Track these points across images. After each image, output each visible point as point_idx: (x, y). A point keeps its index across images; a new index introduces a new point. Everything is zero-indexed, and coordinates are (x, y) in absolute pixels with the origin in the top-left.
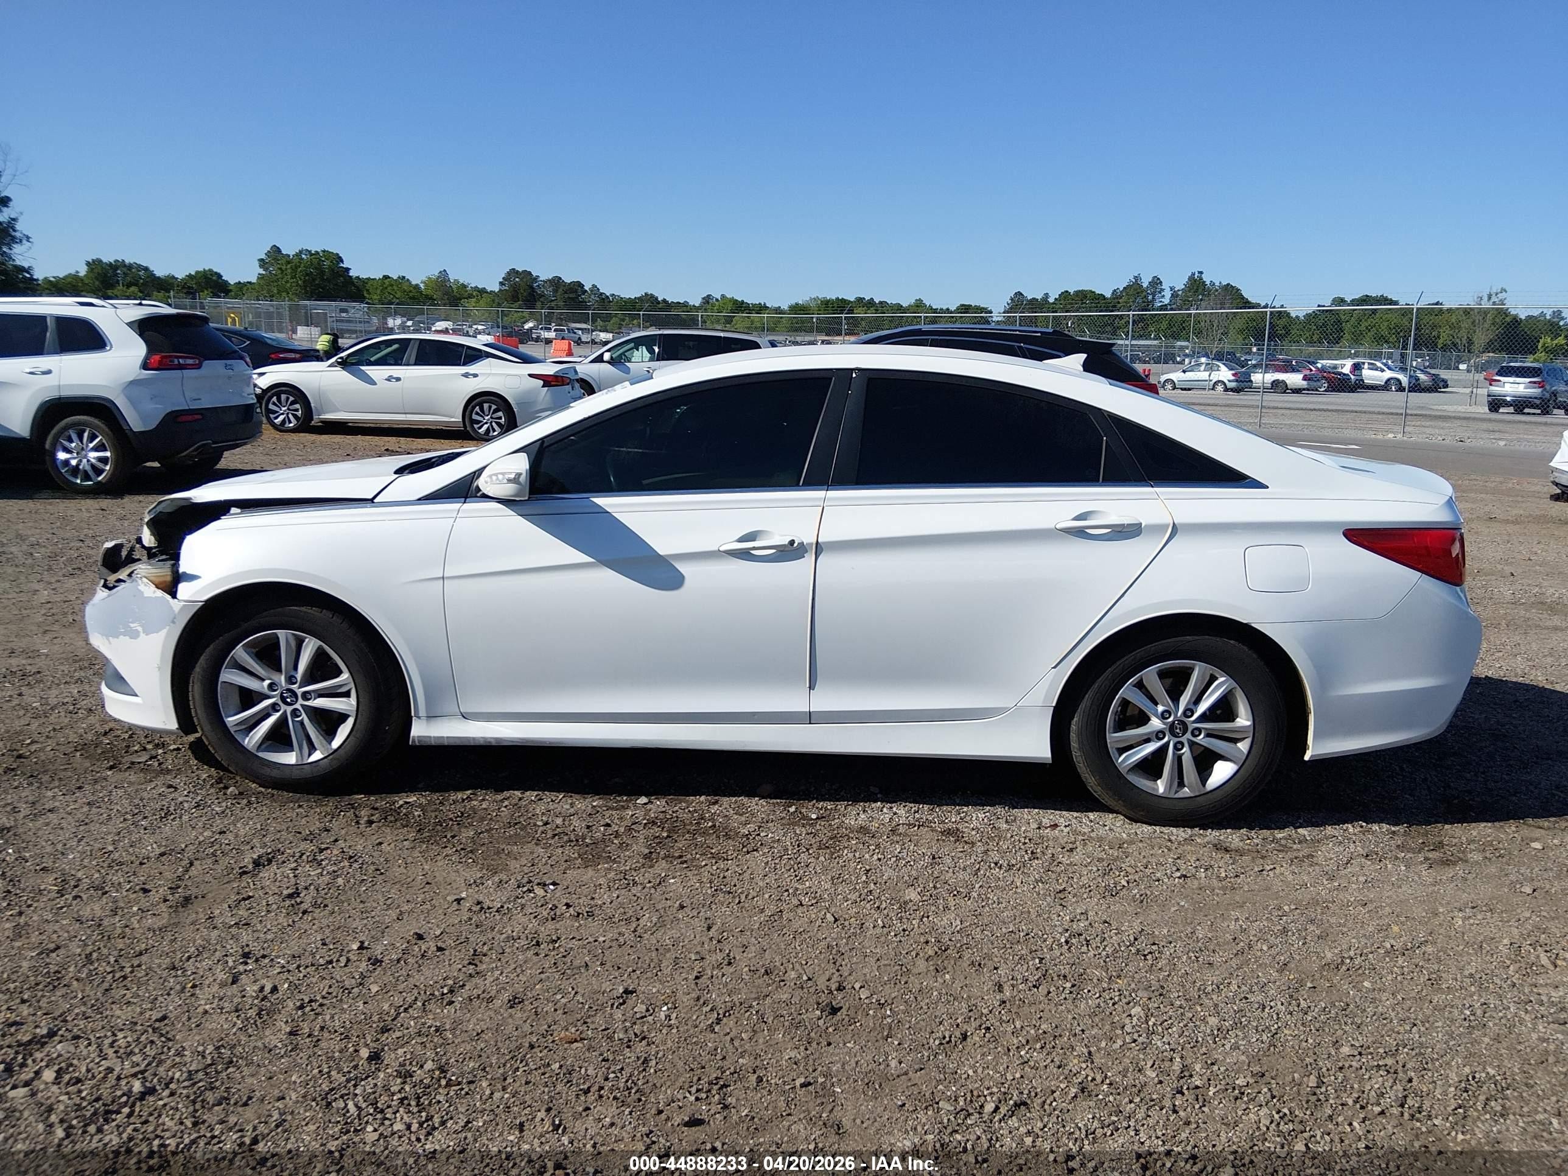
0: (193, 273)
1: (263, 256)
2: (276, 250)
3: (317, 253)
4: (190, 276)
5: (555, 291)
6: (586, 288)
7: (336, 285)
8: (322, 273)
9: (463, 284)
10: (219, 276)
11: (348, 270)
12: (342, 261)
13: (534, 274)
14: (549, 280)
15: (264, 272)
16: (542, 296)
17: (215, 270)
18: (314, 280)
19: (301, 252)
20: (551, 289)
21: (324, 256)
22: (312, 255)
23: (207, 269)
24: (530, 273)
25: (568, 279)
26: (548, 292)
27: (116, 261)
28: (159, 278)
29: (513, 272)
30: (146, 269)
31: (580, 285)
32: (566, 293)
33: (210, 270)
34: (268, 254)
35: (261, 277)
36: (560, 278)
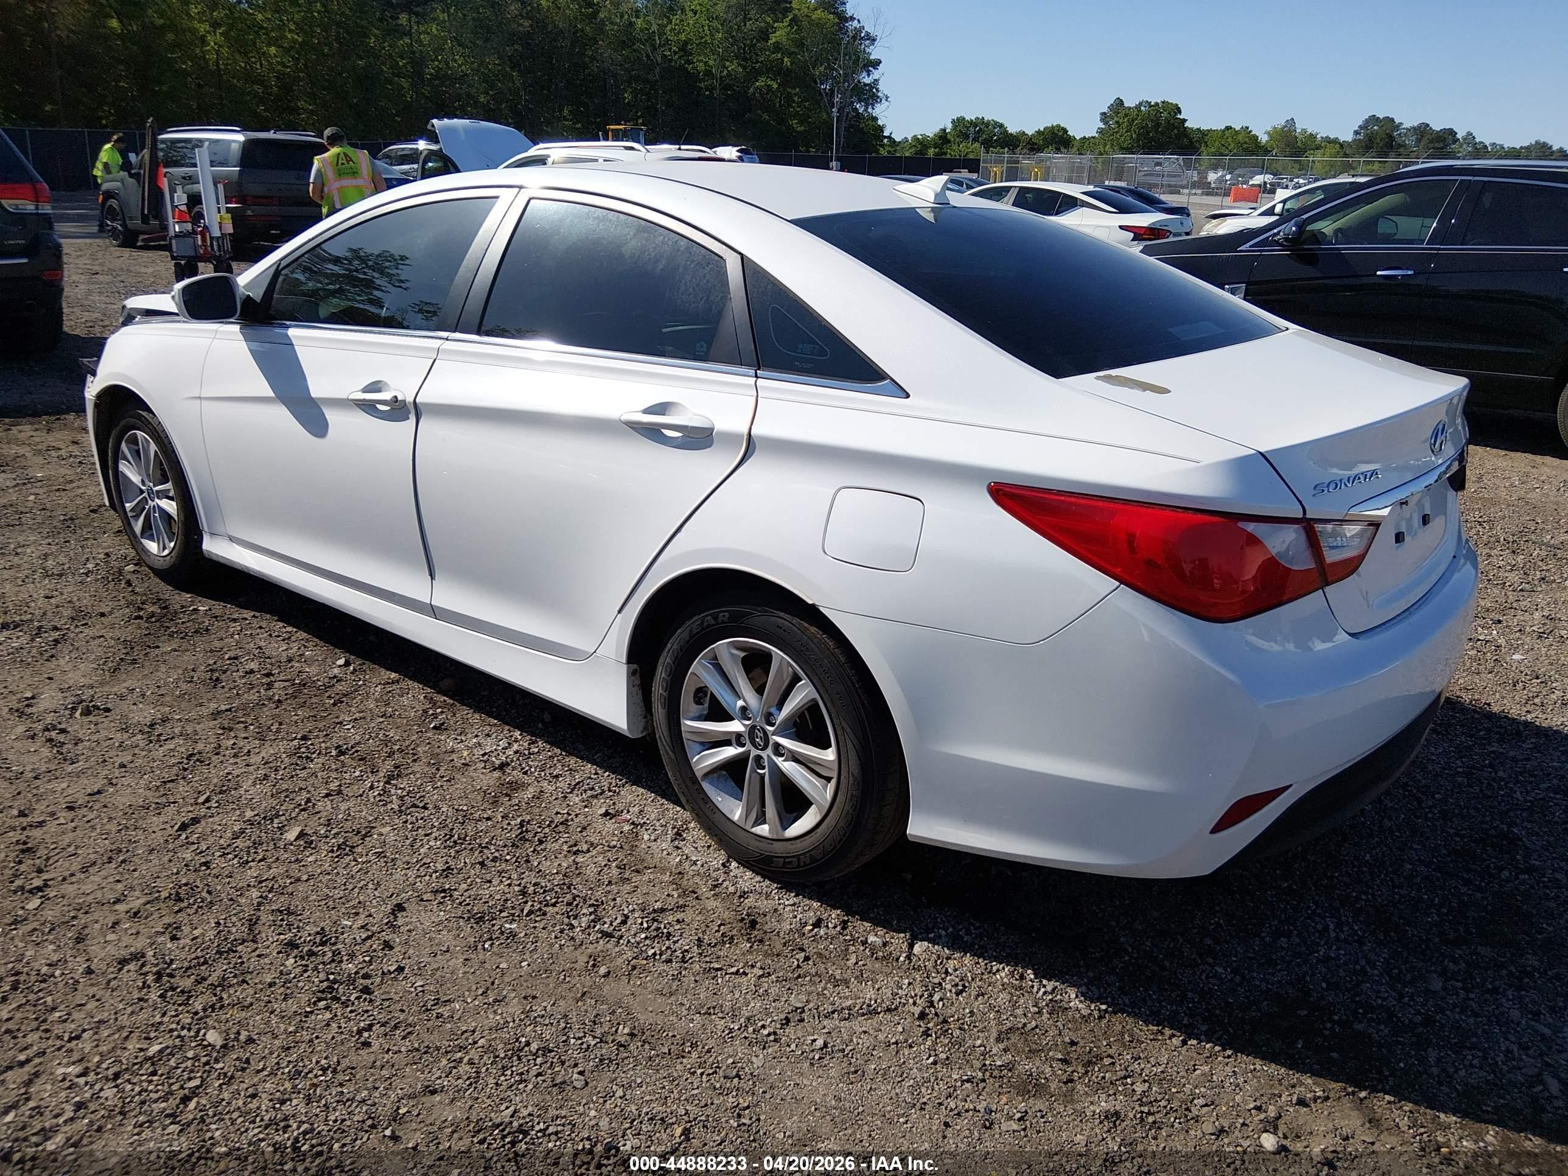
0: (1042, 129)
1: (1106, 110)
2: (1120, 102)
3: (1157, 104)
4: (1039, 132)
5: (1419, 140)
6: (1459, 136)
7: (1169, 138)
8: (1158, 125)
9: (1311, 135)
10: (1065, 131)
11: (1185, 120)
12: (1180, 112)
13: (1397, 121)
14: (1414, 128)
15: (1103, 126)
16: (1404, 146)
17: (1062, 126)
18: (1148, 133)
19: (1141, 104)
20: (1414, 138)
21: (1163, 107)
22: (1151, 106)
23: (1055, 124)
24: (1392, 120)
25: (1437, 126)
26: (1410, 141)
27: (977, 118)
28: (1011, 134)
29: (1373, 119)
30: (1001, 126)
31: (1452, 132)
32: (1432, 142)
33: (1058, 126)
34: (1111, 107)
35: (1101, 131)
36: (1428, 125)
